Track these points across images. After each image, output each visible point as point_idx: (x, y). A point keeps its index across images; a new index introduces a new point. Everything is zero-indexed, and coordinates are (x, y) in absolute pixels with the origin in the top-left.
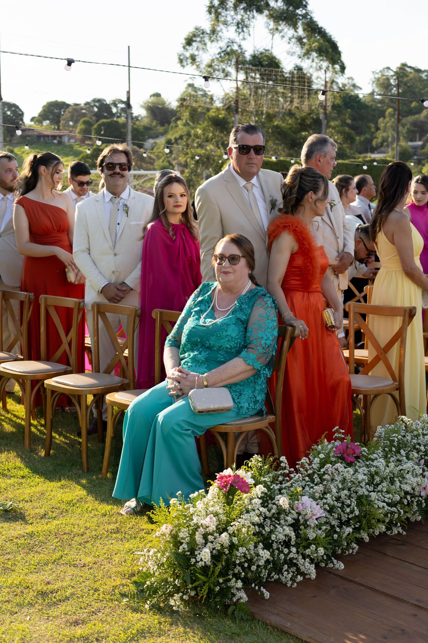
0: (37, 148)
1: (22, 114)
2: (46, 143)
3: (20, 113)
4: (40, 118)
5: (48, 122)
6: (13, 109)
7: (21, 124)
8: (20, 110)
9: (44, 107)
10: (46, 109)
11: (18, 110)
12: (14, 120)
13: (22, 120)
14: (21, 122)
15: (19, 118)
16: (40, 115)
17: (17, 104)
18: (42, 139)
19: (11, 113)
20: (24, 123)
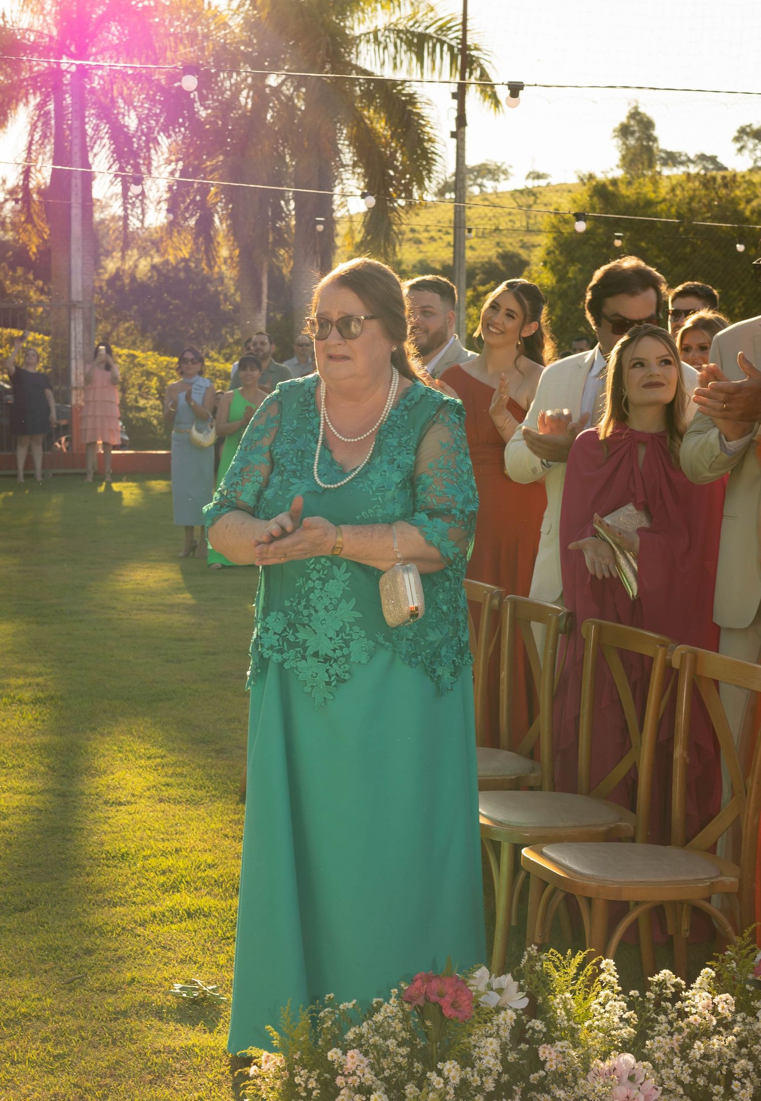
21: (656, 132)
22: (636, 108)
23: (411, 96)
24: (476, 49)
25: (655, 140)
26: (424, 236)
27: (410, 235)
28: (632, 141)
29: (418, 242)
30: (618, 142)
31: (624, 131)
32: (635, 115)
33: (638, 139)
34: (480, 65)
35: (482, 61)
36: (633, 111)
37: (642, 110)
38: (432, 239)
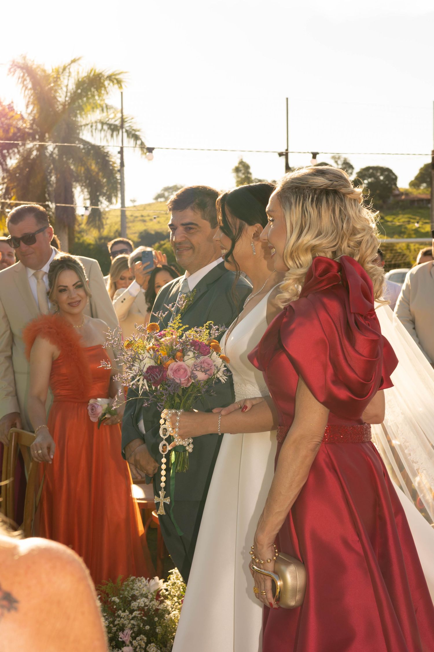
0: (409, 213)
1: (396, 178)
2: (420, 208)
3: (394, 177)
4: (417, 182)
5: (424, 185)
6: (386, 173)
7: (394, 189)
8: (394, 174)
9: (421, 169)
10: (423, 172)
11: (391, 174)
12: (387, 185)
13: (395, 184)
14: (394, 187)
15: (392, 183)
16: (417, 178)
17: (391, 168)
18: (416, 204)
19: (384, 178)
20: (397, 187)
21: (251, 170)
22: (242, 159)
23: (107, 153)
24: (138, 131)
25: (250, 174)
26: (147, 219)
27: (141, 218)
28: (240, 174)
29: (144, 221)
30: (234, 175)
31: (237, 170)
32: (241, 163)
33: (244, 174)
34: (140, 139)
35: (141, 137)
36: (241, 161)
37: (244, 160)
38: (151, 220)
